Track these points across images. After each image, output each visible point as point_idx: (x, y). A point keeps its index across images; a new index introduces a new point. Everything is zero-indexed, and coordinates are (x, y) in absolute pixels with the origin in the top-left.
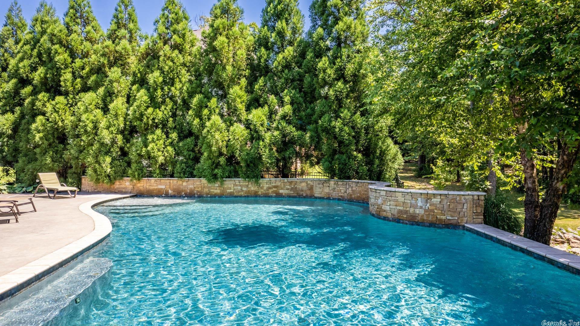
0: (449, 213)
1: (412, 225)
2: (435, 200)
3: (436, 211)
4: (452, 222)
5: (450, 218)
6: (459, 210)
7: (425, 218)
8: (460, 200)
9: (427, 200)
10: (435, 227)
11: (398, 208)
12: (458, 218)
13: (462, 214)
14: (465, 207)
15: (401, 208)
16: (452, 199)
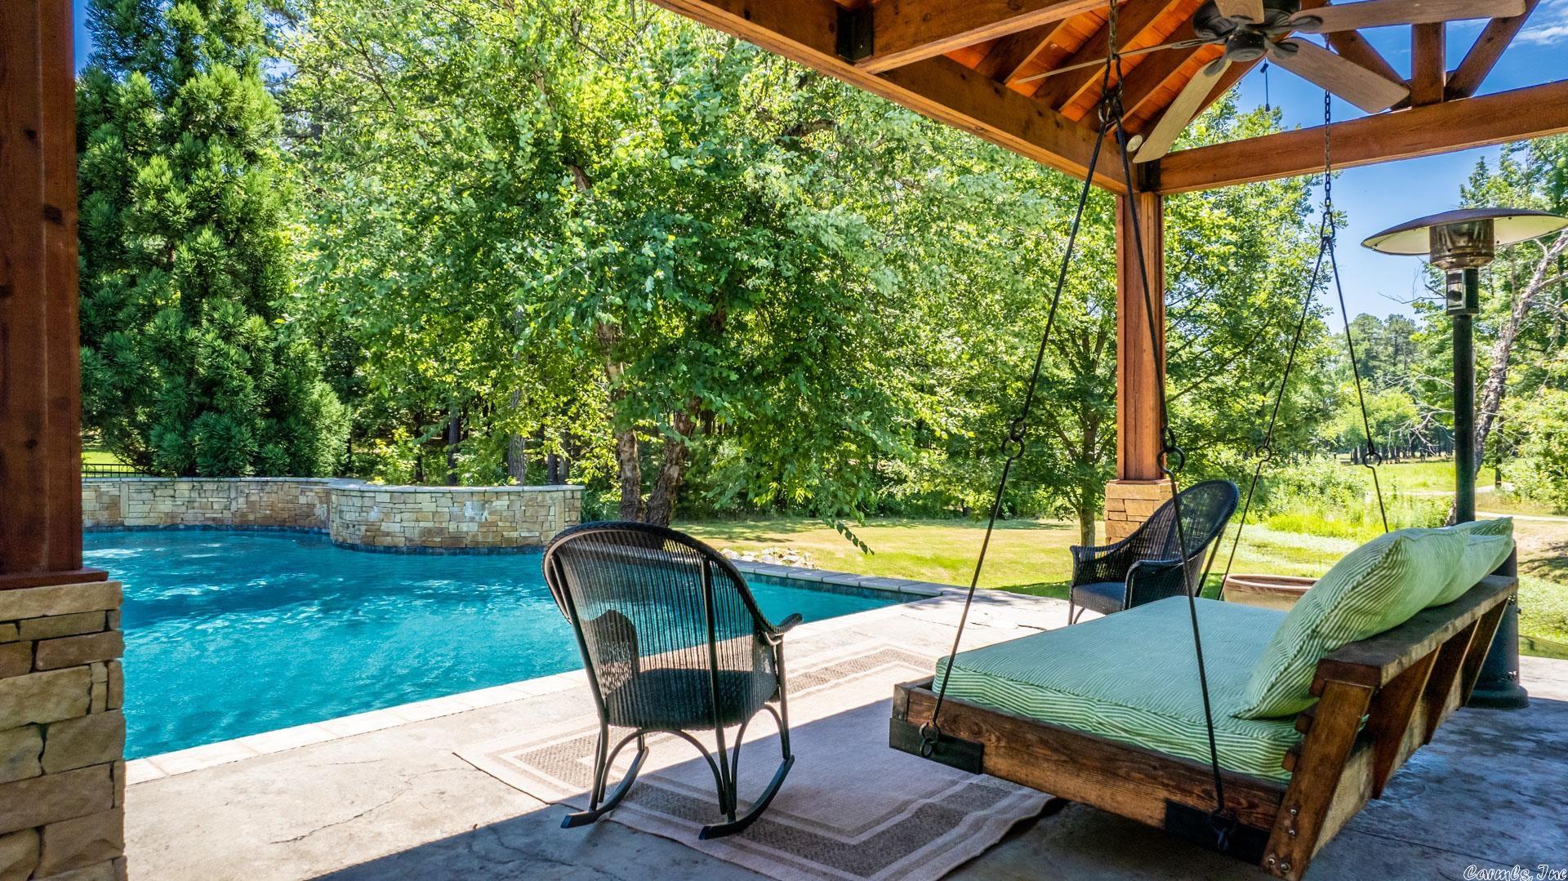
0: (525, 525)
1: (455, 554)
2: (499, 503)
3: (500, 524)
4: (530, 541)
5: (527, 534)
6: (541, 519)
7: (480, 539)
8: (544, 500)
9: (483, 505)
10: (499, 553)
11: (422, 524)
12: (541, 534)
13: (547, 525)
14: (552, 513)
15: (430, 525)
16: (530, 500)
